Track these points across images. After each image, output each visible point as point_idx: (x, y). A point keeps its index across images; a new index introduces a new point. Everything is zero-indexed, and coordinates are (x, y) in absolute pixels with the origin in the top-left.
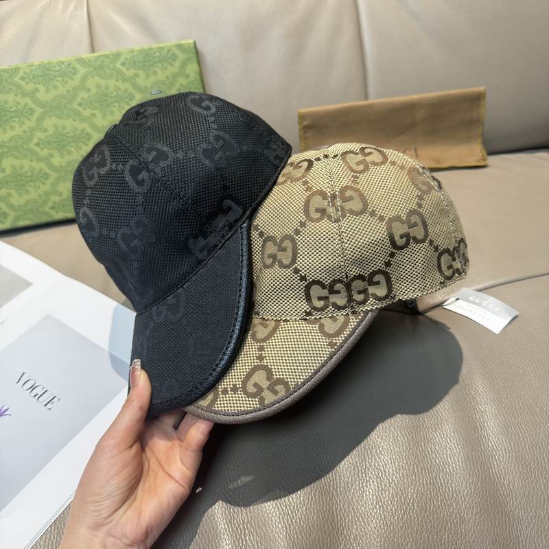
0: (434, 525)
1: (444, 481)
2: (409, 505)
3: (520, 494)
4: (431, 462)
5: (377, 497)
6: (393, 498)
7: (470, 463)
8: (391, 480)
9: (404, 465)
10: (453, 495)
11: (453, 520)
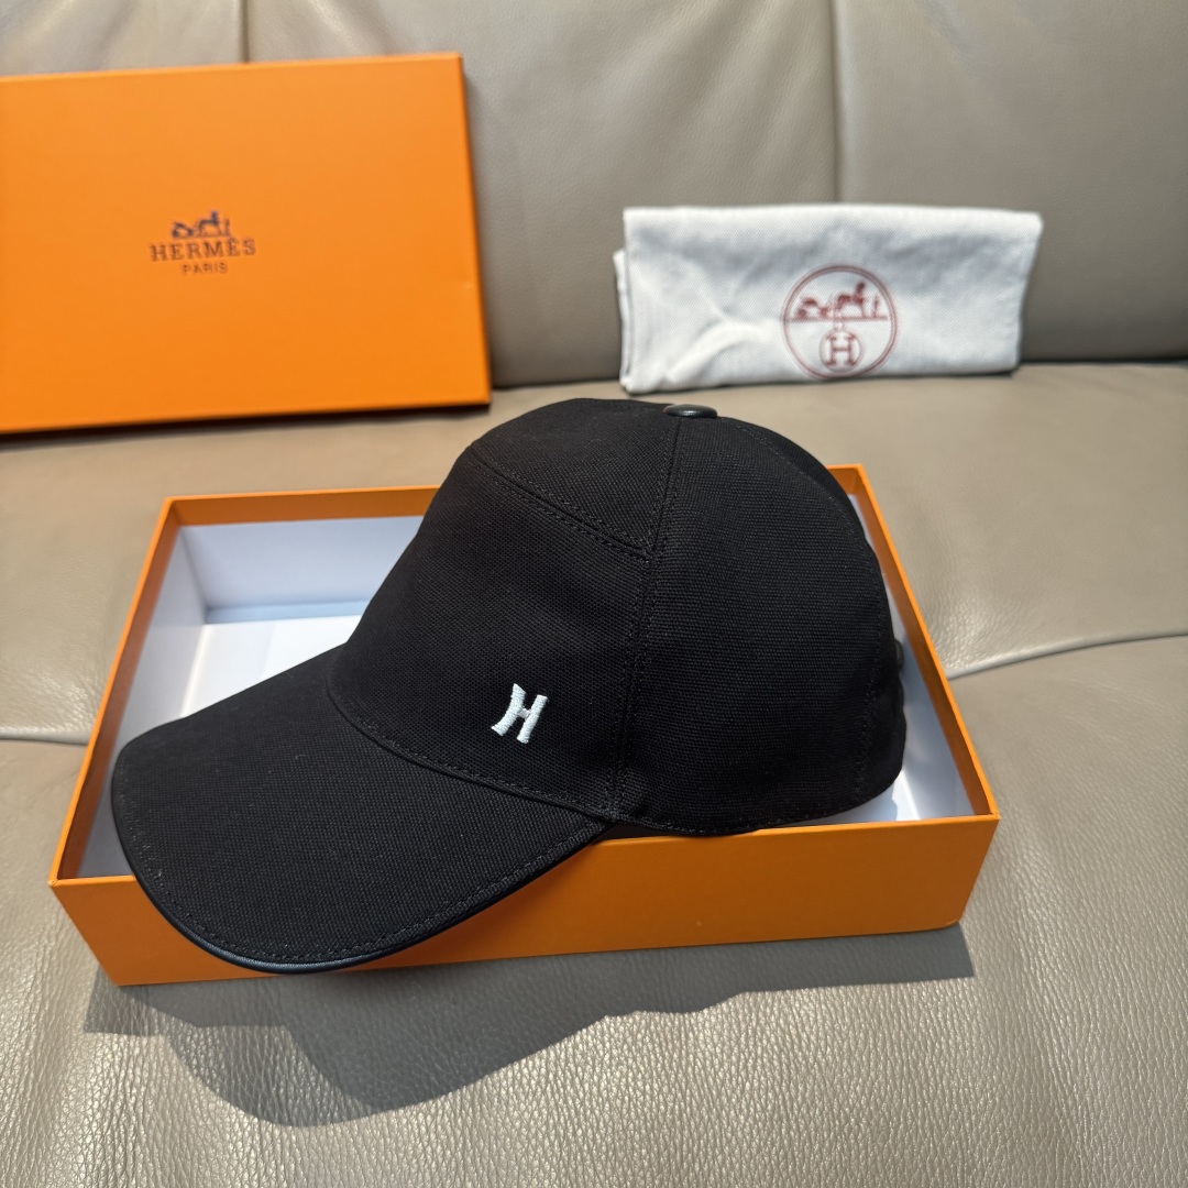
0: (901, 1172)
1: (934, 1072)
2: (848, 1120)
3: (1106, 1118)
4: (908, 1028)
5: (776, 1096)
6: (813, 1102)
7: (996, 1037)
8: (811, 1060)
9: (844, 1029)
10: (951, 1104)
11: (947, 1166)
